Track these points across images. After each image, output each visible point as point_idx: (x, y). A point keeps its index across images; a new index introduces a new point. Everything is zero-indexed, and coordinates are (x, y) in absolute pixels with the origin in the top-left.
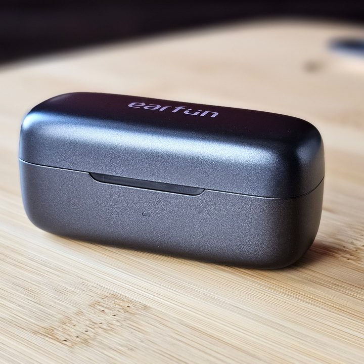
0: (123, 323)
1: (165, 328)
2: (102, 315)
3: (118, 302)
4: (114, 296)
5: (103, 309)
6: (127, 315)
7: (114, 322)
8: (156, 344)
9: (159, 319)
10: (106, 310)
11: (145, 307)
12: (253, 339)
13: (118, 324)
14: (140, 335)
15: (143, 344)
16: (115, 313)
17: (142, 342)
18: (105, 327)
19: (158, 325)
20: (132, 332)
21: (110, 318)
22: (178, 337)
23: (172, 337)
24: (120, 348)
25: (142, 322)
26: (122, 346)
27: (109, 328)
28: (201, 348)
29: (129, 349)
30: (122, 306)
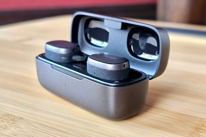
0: (12, 125)
1: (30, 126)
2: (2, 122)
3: (10, 117)
4: (8, 115)
5: (3, 120)
6: (14, 122)
7: (8, 125)
8: (26, 132)
9: (27, 122)
10: (4, 121)
11: (21, 118)
12: (68, 127)
13: (10, 125)
14: (19, 129)
15: (20, 133)
16: (8, 121)
17: (20, 132)
18: (3, 127)
19: (27, 125)
20: (15, 129)
21: (6, 123)
22: (36, 129)
23: (33, 129)
24: (10, 135)
25: (20, 124)
26: (11, 134)
27: (6, 128)
28: (46, 132)
29: (14, 135)
30: (11, 118)
